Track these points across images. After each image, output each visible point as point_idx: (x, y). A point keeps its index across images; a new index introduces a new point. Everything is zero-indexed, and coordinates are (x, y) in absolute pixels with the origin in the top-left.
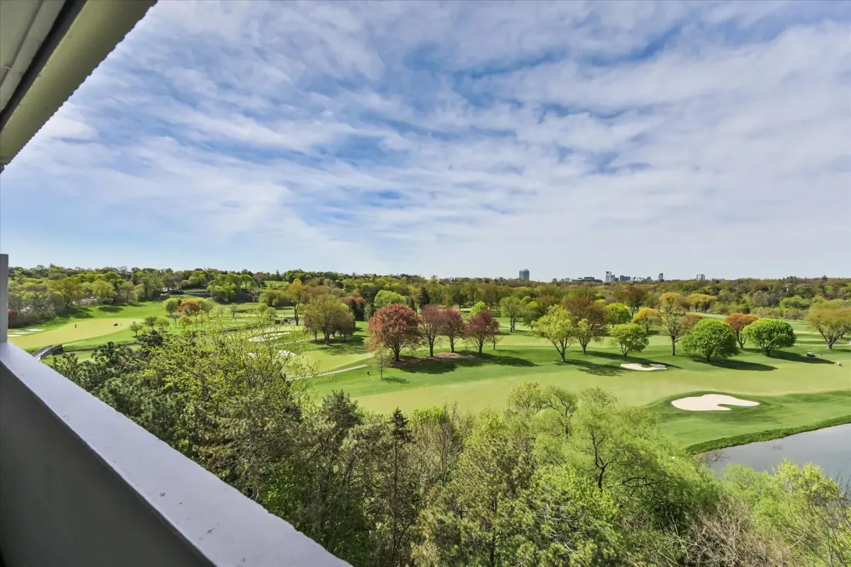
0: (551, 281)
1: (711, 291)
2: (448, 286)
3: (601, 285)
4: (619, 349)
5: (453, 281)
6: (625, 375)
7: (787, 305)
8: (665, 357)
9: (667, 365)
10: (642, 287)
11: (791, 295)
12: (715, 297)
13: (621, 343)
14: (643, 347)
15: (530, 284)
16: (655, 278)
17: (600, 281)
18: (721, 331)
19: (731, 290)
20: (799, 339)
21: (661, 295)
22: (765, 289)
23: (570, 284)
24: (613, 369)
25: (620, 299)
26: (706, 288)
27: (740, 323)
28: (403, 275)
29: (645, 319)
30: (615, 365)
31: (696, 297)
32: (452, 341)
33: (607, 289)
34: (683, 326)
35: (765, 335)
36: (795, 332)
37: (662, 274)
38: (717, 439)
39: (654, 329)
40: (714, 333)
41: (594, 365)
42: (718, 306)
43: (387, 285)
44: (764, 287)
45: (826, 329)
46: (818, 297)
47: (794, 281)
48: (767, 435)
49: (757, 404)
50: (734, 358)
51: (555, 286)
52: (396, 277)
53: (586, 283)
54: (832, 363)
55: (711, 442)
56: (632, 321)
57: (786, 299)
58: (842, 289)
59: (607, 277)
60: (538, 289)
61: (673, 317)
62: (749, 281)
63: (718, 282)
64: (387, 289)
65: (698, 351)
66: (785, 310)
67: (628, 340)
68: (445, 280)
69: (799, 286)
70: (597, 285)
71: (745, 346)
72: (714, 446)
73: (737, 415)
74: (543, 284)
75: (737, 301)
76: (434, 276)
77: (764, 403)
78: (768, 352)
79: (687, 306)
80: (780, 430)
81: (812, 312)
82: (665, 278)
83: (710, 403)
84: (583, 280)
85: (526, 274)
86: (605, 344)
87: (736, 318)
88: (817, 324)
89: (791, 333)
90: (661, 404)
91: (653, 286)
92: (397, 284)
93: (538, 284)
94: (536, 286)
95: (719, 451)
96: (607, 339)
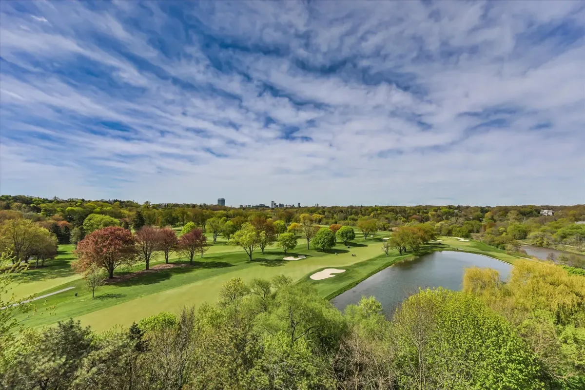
0: (239, 207)
1: (321, 212)
2: (160, 210)
3: (269, 209)
4: (282, 249)
5: (165, 206)
6: (286, 264)
7: (350, 219)
8: (304, 251)
9: (306, 256)
10: (290, 210)
11: (351, 214)
12: (323, 216)
13: (283, 245)
14: (295, 246)
15: (225, 209)
16: (296, 206)
17: (268, 207)
18: (328, 234)
19: (329, 212)
20: (356, 236)
21: (300, 215)
22: (342, 212)
23: (251, 209)
24: (280, 262)
25: (280, 218)
26: (319, 211)
27: (335, 229)
28: (115, 201)
29: (294, 230)
30: (281, 259)
31: (316, 216)
32: (166, 254)
33: (272, 212)
34: (313, 233)
35: (345, 235)
36: (355, 232)
37: (299, 203)
38: (331, 293)
39: (298, 235)
40: (326, 235)
41: (269, 260)
42: (324, 221)
43: (98, 210)
44: (341, 210)
45: (364, 230)
46: (360, 215)
47: (352, 207)
48: (350, 286)
49: (345, 271)
50: (334, 248)
51: (242, 210)
52: (107, 202)
53: (260, 208)
54: (367, 246)
55: (330, 295)
56: (287, 231)
57: (350, 217)
58: (367, 211)
59: (272, 204)
60: (231, 212)
61: (308, 228)
62: (336, 207)
63: (324, 208)
64: (99, 213)
65: (319, 246)
66: (350, 221)
67: (287, 243)
68: (157, 205)
69: (354, 210)
70: (266, 209)
71: (337, 241)
72: (331, 297)
73: (338, 278)
74: (234, 208)
75: (332, 218)
76: (147, 202)
77: (347, 269)
78: (346, 243)
79: (312, 221)
80: (354, 283)
81: (359, 222)
82: (301, 206)
83: (327, 274)
84: (259, 206)
85: (222, 201)
86: (275, 247)
87: (334, 227)
88: (361, 228)
89: (353, 233)
90: (305, 279)
91: (296, 210)
92: (108, 208)
93: (231, 209)
94: (229, 210)
95: (333, 299)
96: (276, 243)
